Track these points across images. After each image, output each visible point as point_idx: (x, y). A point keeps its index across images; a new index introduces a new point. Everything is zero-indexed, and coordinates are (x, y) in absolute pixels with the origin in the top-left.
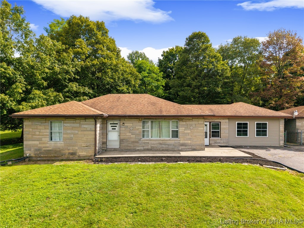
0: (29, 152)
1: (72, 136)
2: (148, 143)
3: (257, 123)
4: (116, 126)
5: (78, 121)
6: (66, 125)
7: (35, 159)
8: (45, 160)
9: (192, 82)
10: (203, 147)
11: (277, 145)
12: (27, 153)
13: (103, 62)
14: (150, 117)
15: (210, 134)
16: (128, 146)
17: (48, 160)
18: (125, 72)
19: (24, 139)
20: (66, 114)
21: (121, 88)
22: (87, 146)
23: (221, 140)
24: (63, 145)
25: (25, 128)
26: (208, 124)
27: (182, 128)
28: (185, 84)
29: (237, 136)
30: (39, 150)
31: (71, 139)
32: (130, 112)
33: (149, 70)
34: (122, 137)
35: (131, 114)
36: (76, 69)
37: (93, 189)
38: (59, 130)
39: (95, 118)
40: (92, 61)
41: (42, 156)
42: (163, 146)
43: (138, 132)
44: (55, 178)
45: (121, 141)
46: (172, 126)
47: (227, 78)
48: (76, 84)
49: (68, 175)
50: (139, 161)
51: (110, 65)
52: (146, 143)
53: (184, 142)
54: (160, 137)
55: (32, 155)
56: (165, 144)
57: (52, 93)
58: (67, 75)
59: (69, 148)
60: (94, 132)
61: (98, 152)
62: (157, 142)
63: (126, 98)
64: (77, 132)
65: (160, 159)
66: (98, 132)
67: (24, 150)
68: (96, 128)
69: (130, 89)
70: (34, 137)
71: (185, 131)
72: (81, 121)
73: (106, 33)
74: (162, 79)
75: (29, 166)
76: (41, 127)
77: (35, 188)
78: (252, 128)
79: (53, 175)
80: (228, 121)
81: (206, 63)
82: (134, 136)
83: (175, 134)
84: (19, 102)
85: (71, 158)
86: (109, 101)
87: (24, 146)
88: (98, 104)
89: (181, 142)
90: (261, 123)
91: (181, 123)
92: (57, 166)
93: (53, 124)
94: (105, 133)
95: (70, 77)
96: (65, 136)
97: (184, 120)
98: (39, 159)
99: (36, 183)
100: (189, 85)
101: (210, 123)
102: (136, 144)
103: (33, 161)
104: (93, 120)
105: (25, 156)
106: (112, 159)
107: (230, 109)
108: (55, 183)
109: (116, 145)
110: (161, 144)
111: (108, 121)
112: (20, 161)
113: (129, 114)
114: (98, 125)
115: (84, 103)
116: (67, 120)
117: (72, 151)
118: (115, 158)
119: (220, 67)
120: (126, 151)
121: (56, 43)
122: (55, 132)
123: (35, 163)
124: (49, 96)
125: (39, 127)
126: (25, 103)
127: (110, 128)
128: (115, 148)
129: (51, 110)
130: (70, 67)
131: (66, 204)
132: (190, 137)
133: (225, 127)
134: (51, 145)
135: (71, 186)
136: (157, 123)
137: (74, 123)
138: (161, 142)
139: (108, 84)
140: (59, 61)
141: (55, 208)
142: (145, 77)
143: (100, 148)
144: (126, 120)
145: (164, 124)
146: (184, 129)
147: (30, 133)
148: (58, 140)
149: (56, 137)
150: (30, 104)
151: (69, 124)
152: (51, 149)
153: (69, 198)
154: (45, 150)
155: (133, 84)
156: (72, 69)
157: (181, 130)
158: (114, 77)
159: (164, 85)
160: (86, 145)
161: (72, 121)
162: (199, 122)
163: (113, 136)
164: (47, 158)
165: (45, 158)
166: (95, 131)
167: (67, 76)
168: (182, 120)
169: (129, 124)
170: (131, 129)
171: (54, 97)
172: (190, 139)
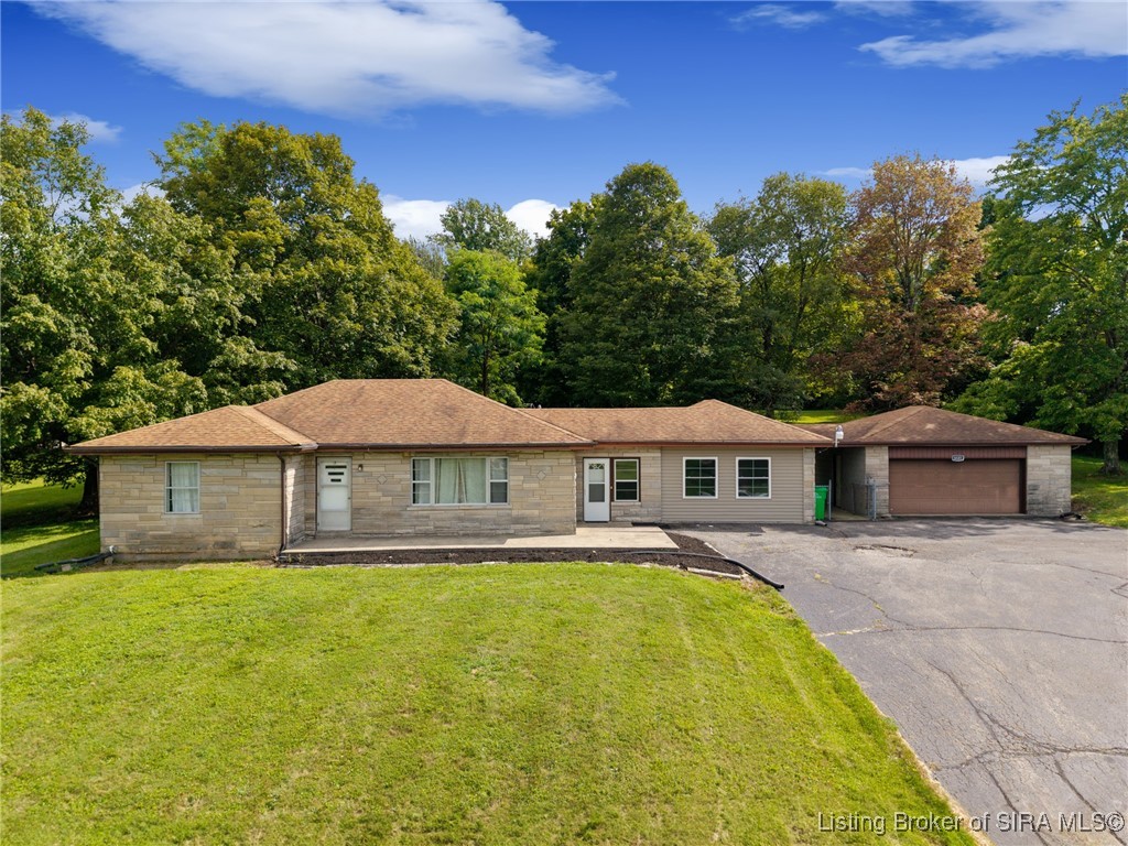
0: (113, 540)
1: (224, 499)
2: (427, 517)
3: (740, 462)
4: (342, 474)
5: (238, 462)
6: (207, 471)
7: (129, 558)
8: (155, 562)
9: (618, 327)
10: (570, 526)
11: (796, 522)
12: (110, 544)
13: (331, 272)
14: (430, 450)
15: (612, 491)
16: (372, 526)
17: (163, 562)
18: (405, 296)
19: (101, 508)
20: (206, 444)
21: (388, 350)
22: (261, 526)
23: (641, 506)
24: (200, 522)
25: (105, 480)
26: (606, 463)
27: (516, 478)
28: (601, 332)
29: (687, 495)
30: (139, 535)
31: (221, 507)
32: (379, 435)
33: (492, 282)
34: (358, 502)
35: (380, 441)
36: (248, 296)
37: (259, 614)
38: (191, 485)
39: (283, 453)
40: (297, 266)
41: (147, 550)
42: (467, 524)
43: (399, 488)
44: (177, 596)
45: (356, 512)
46: (489, 472)
47: (727, 313)
48: (248, 342)
49: (209, 590)
50: (389, 561)
51: (355, 278)
52: (423, 517)
53: (521, 512)
54: (460, 501)
55: (123, 549)
56: (473, 520)
57: (173, 375)
58: (218, 315)
59: (215, 530)
60: (280, 489)
61: (292, 541)
62: (450, 514)
63: (381, 393)
64: (235, 489)
65: (443, 556)
66: (290, 490)
67: (101, 535)
68: (283, 479)
69: (421, 350)
70: (127, 502)
71: (525, 485)
72: (246, 461)
73: (347, 170)
74: (537, 310)
75: (115, 572)
76: (144, 478)
77: (133, 614)
78: (727, 473)
79: (173, 591)
80: (659, 455)
81: (661, 266)
82: (390, 499)
83: (500, 493)
84: (78, 405)
85: (221, 557)
86: (328, 404)
87: (102, 526)
88: (300, 411)
89: (515, 513)
90: (751, 461)
91: (513, 463)
92: (184, 573)
93: (175, 471)
94: (310, 491)
95: (229, 323)
96: (206, 500)
97: (521, 456)
98: (139, 558)
99: (134, 606)
100: (611, 336)
101: (612, 459)
102: (395, 520)
103: (124, 564)
104: (278, 460)
105: (103, 550)
106: (323, 557)
107: (670, 422)
108: (177, 605)
109: (343, 523)
110: (460, 519)
111: (319, 460)
112: (91, 562)
113: (374, 442)
114: (291, 473)
115: (261, 408)
116: (209, 458)
117: (223, 539)
118: (332, 554)
119: (703, 278)
120: (367, 539)
121: (186, 222)
122: (180, 491)
123: (131, 568)
124: (166, 384)
125: (138, 478)
126: (96, 410)
127: (325, 477)
128: (337, 532)
129: (169, 433)
130: (226, 291)
131: (197, 639)
132: (536, 499)
133: (651, 470)
134: (168, 524)
135: (212, 609)
136: (453, 465)
137: (227, 467)
138: (462, 514)
139: (348, 338)
140: (196, 274)
141: (175, 644)
142: (476, 308)
143: (297, 530)
144: (367, 456)
145: (471, 467)
146: (522, 478)
147: (117, 494)
148: (189, 511)
149: (183, 503)
150: (107, 412)
151: (214, 470)
152: (169, 533)
153: (205, 629)
154: (154, 537)
155: (432, 333)
156: (234, 301)
157: (514, 481)
158: (367, 317)
159: (544, 331)
160: (258, 523)
161: (223, 461)
162: (562, 461)
163: (335, 499)
164: (160, 557)
165: (153, 557)
166: (283, 486)
167: (221, 320)
168: (516, 455)
169: (375, 466)
170: (382, 479)
171: (178, 388)
172: (537, 505)
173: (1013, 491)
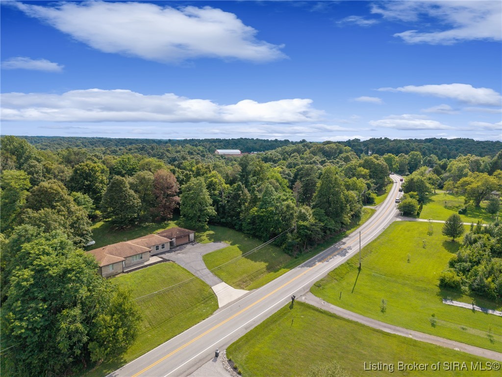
6: (114, 265)
64: (117, 266)
72: (119, 263)
78: (160, 247)
86: (114, 250)
89: (143, 260)
96: (114, 268)
149: (111, 269)
152: (110, 273)
160: (120, 269)
172: (146, 258)
173: (188, 239)
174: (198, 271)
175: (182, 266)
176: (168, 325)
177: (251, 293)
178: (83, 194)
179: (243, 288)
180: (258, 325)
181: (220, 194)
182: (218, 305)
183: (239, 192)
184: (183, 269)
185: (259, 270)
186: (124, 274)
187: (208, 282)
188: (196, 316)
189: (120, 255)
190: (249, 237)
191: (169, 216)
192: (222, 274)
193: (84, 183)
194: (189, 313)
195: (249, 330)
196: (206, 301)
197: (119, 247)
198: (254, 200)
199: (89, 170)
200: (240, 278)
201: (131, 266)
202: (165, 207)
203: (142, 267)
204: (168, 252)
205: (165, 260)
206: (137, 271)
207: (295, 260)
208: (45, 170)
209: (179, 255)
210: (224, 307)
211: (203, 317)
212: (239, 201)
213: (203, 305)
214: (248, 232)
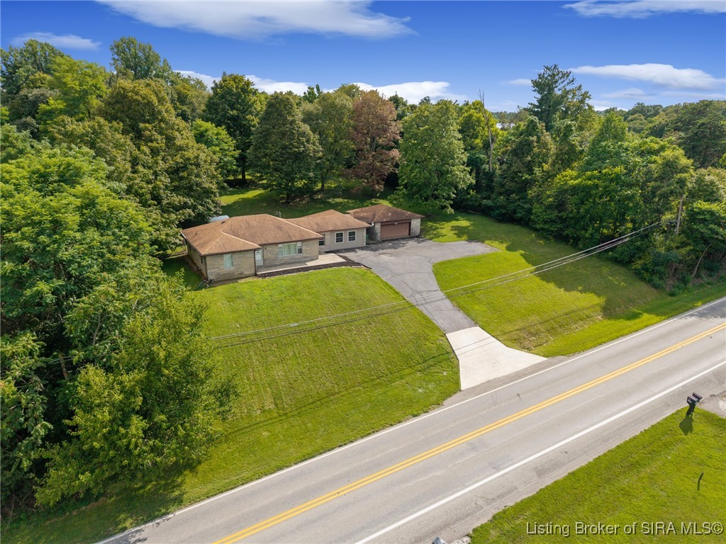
2: (283, 259)
3: (349, 232)
7: (216, 280)
10: (317, 257)
11: (361, 246)
12: (210, 278)
16: (269, 263)
20: (236, 250)
22: (249, 267)
23: (325, 247)
24: (234, 269)
25: (208, 261)
29: (336, 242)
32: (270, 240)
35: (272, 242)
39: (255, 250)
41: (221, 278)
43: (275, 253)
45: (265, 260)
46: (297, 246)
54: (290, 254)
55: (214, 278)
59: (237, 270)
62: (288, 258)
63: (254, 222)
64: (242, 260)
67: (208, 276)
70: (214, 266)
72: (245, 252)
78: (346, 236)
80: (330, 233)
82: (273, 256)
83: (300, 251)
89: (304, 256)
91: (303, 244)
96: (235, 263)
98: (219, 280)
102: (275, 261)
125: (217, 260)
132: (308, 252)
133: (328, 237)
134: (226, 270)
136: (287, 245)
137: (240, 254)
138: (291, 257)
145: (292, 245)
147: (211, 265)
148: (230, 266)
151: (237, 255)
152: (226, 273)
154: (222, 274)
157: (304, 248)
162: (315, 241)
164: (224, 279)
169: (269, 248)
170: (271, 251)
173: (408, 230)
174: (420, 293)
175: (384, 279)
176: (322, 413)
177: (551, 365)
178: (216, 127)
179: (529, 350)
180: (581, 469)
181: (487, 146)
182: (458, 383)
183: (531, 138)
184: (386, 284)
185: (573, 312)
186: (255, 279)
187: (440, 322)
188: (397, 401)
189: (252, 239)
190: (547, 239)
191: (377, 187)
192: (476, 307)
193: (226, 112)
194: (380, 391)
195: (548, 481)
196: (428, 367)
197: (255, 224)
198: (567, 157)
199: (237, 88)
200: (520, 324)
201: (276, 266)
202: (371, 169)
203: (298, 270)
204: (362, 248)
205: (349, 263)
206: (285, 275)
207: (670, 299)
208: (176, 96)
209: (383, 256)
210: (475, 390)
211: (415, 407)
212: (529, 158)
213: (419, 374)
214: (546, 226)
